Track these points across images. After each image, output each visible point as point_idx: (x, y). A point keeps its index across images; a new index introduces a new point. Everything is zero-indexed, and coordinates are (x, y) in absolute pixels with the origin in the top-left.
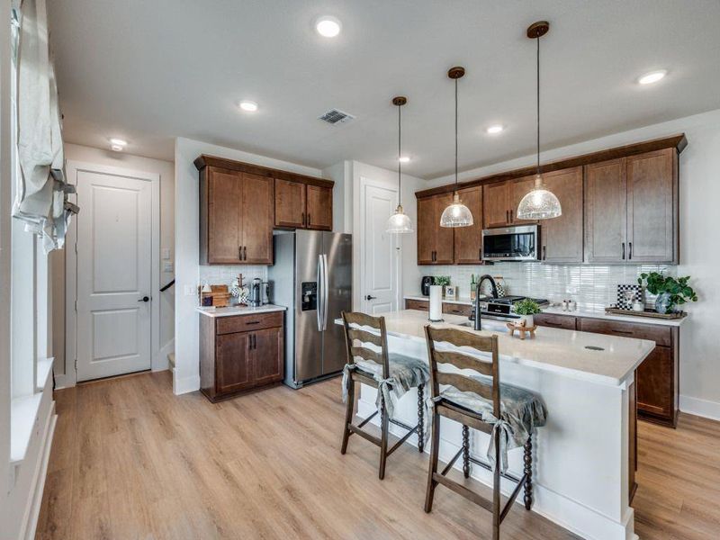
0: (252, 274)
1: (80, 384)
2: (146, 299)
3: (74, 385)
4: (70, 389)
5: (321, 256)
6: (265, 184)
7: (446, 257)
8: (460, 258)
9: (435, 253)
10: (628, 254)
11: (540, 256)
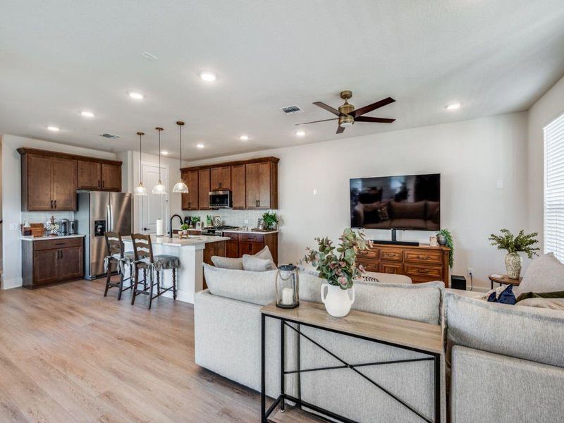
0: (61, 217)
5: (108, 206)
6: (70, 163)
7: (195, 206)
8: (201, 206)
9: (190, 204)
10: (258, 205)
11: (231, 206)
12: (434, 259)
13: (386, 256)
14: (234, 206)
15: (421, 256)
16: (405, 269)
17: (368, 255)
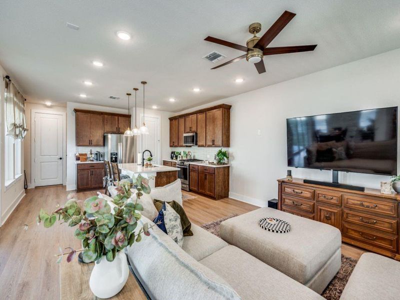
0: (95, 150)
1: (36, 187)
2: (61, 159)
3: (34, 187)
4: (33, 189)
5: (119, 144)
6: (100, 117)
7: (176, 144)
8: (180, 144)
9: (173, 142)
10: (213, 145)
11: (196, 144)
12: (383, 210)
13: (322, 198)
14: (199, 144)
15: (366, 204)
16: (345, 216)
17: (302, 195)
